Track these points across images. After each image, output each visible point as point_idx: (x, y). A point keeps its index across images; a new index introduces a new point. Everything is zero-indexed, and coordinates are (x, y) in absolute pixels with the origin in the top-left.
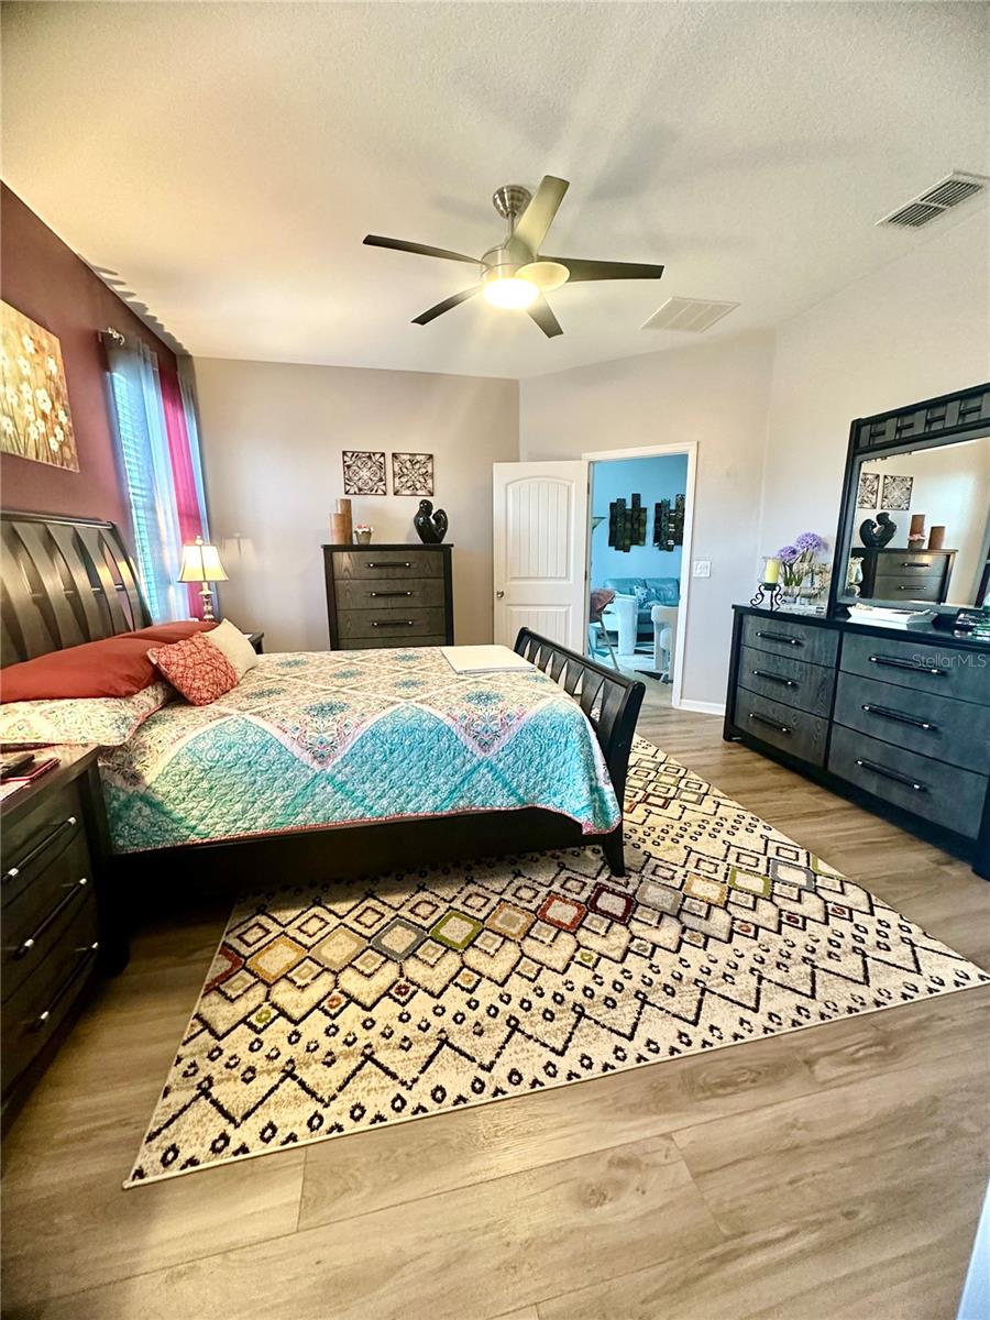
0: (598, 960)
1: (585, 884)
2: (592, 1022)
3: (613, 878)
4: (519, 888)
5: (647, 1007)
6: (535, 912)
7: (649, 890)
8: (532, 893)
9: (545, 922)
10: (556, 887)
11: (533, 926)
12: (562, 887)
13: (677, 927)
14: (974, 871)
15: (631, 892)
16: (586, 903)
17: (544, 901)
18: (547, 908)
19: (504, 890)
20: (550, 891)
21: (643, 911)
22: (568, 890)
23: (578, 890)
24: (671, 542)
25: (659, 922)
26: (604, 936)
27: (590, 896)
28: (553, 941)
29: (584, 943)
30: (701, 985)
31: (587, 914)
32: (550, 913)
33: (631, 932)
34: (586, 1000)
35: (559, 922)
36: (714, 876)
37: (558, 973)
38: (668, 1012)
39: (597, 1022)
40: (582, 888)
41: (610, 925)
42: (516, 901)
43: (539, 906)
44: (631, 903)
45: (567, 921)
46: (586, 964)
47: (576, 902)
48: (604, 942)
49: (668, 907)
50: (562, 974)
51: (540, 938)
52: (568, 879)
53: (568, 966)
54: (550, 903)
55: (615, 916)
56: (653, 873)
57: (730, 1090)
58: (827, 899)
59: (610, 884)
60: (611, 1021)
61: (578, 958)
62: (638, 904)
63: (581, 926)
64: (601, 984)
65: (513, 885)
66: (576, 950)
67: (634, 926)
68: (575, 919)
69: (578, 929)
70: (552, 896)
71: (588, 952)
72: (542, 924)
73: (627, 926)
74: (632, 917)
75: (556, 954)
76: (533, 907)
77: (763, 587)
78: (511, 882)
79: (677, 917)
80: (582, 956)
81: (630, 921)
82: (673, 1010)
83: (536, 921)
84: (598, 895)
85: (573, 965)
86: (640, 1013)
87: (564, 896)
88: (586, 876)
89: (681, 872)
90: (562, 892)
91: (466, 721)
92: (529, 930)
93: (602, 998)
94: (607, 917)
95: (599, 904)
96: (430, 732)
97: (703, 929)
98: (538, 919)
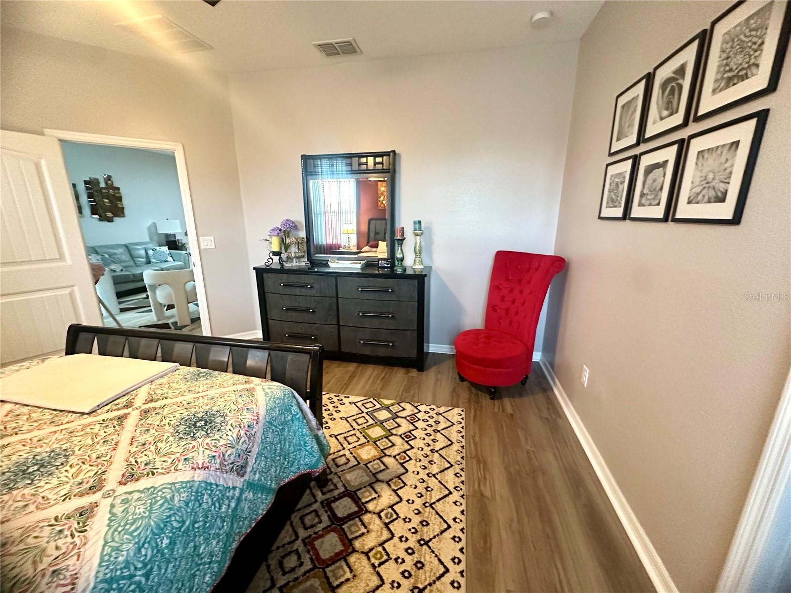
0: (384, 549)
1: (315, 511)
2: (428, 587)
3: (325, 490)
4: (281, 564)
5: (430, 544)
6: (315, 567)
7: (348, 478)
8: (294, 558)
9: (330, 565)
10: (302, 534)
11: (327, 578)
12: (306, 528)
13: (385, 486)
14: (418, 371)
15: (343, 489)
16: (333, 523)
17: (309, 552)
18: (317, 555)
19: (272, 579)
20: (303, 540)
21: (362, 493)
22: (312, 526)
23: (317, 520)
24: (109, 215)
25: (376, 493)
26: (368, 532)
27: (329, 516)
28: (351, 571)
29: (366, 549)
30: (427, 505)
31: (343, 530)
32: (325, 554)
33: (374, 513)
34: (412, 580)
35: (337, 554)
36: (360, 442)
37: (381, 586)
38: (438, 535)
39: (430, 585)
40: (318, 515)
41: (361, 521)
42: (292, 576)
43: (311, 559)
44: (352, 495)
45: (340, 547)
46: (383, 560)
47: (327, 530)
48: (373, 535)
49: (367, 479)
50: (383, 583)
51: (343, 579)
52: (302, 518)
53: (378, 574)
54: (314, 549)
55: (355, 513)
56: (338, 466)
57: (488, 540)
58: (404, 416)
59: (328, 496)
60: (432, 574)
61: (377, 563)
62: (355, 492)
63: (351, 541)
64: (403, 561)
65: (272, 567)
66: (369, 559)
67: (371, 506)
68: (341, 541)
69: (351, 545)
70: (309, 542)
71: (374, 551)
72: (330, 568)
73: (367, 511)
74: (363, 503)
75: (364, 576)
76: (308, 565)
77: (271, 255)
78: (268, 566)
79: (378, 480)
80: (376, 559)
81: (365, 507)
82: (437, 531)
83: (325, 573)
84: (332, 510)
85: (381, 570)
86: (433, 552)
87: (315, 533)
88: (310, 505)
89: (347, 453)
90: (310, 532)
91: (218, 461)
92: (330, 583)
93: (414, 568)
94: (354, 519)
95: (340, 515)
96: (187, 504)
97: (393, 476)
98: (323, 569)
